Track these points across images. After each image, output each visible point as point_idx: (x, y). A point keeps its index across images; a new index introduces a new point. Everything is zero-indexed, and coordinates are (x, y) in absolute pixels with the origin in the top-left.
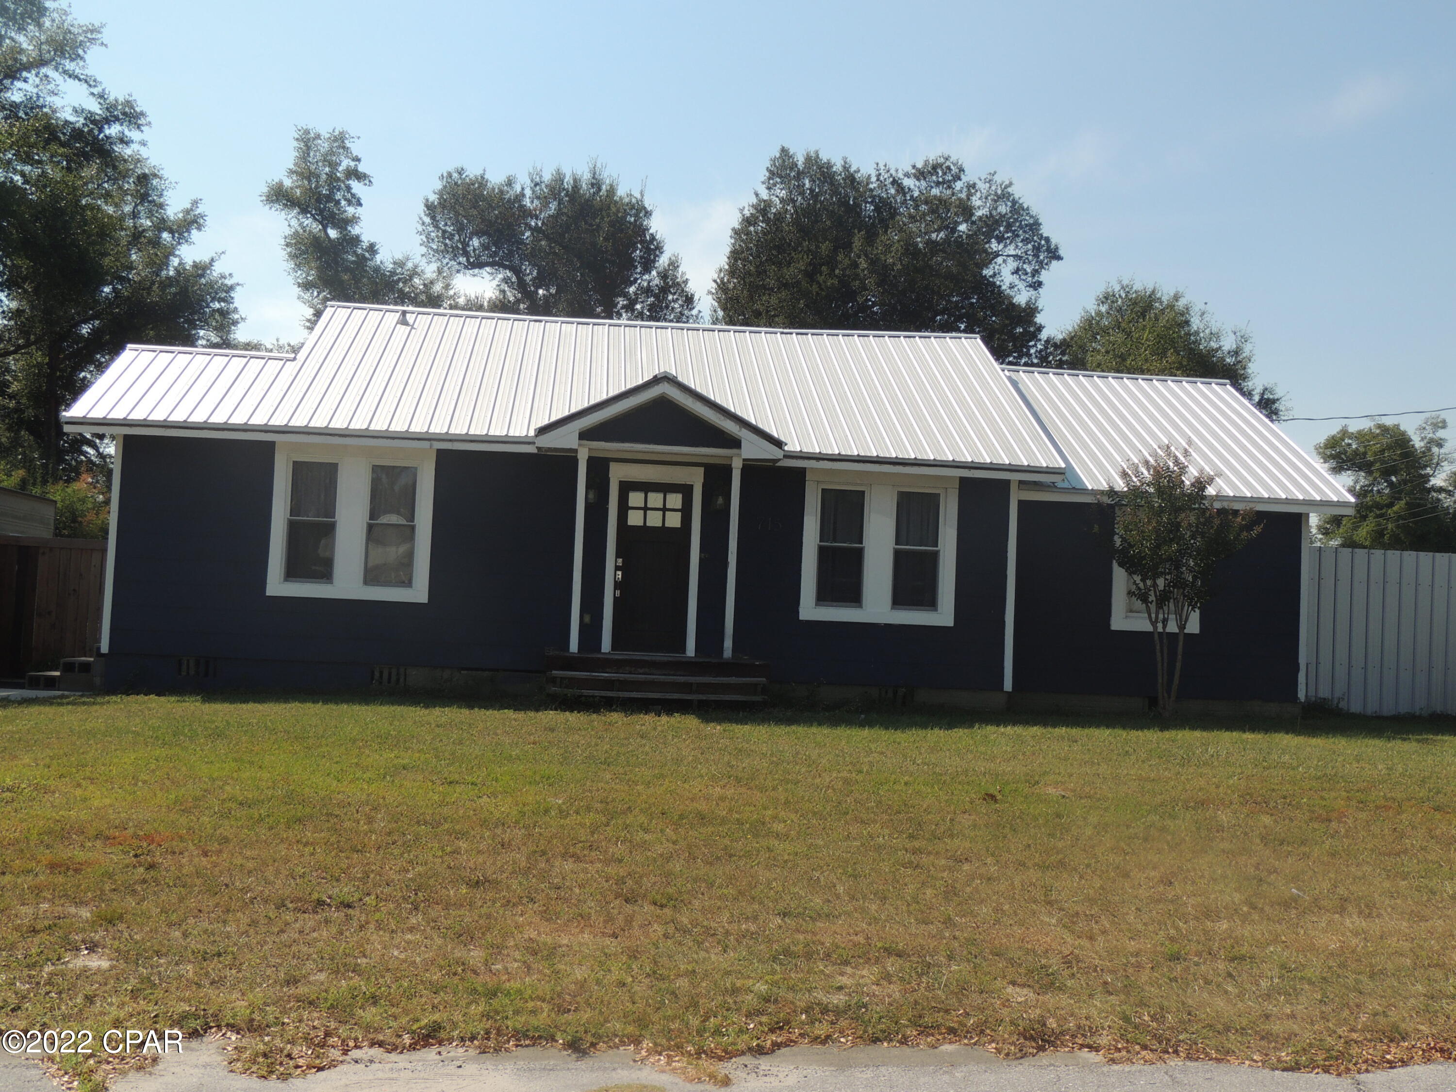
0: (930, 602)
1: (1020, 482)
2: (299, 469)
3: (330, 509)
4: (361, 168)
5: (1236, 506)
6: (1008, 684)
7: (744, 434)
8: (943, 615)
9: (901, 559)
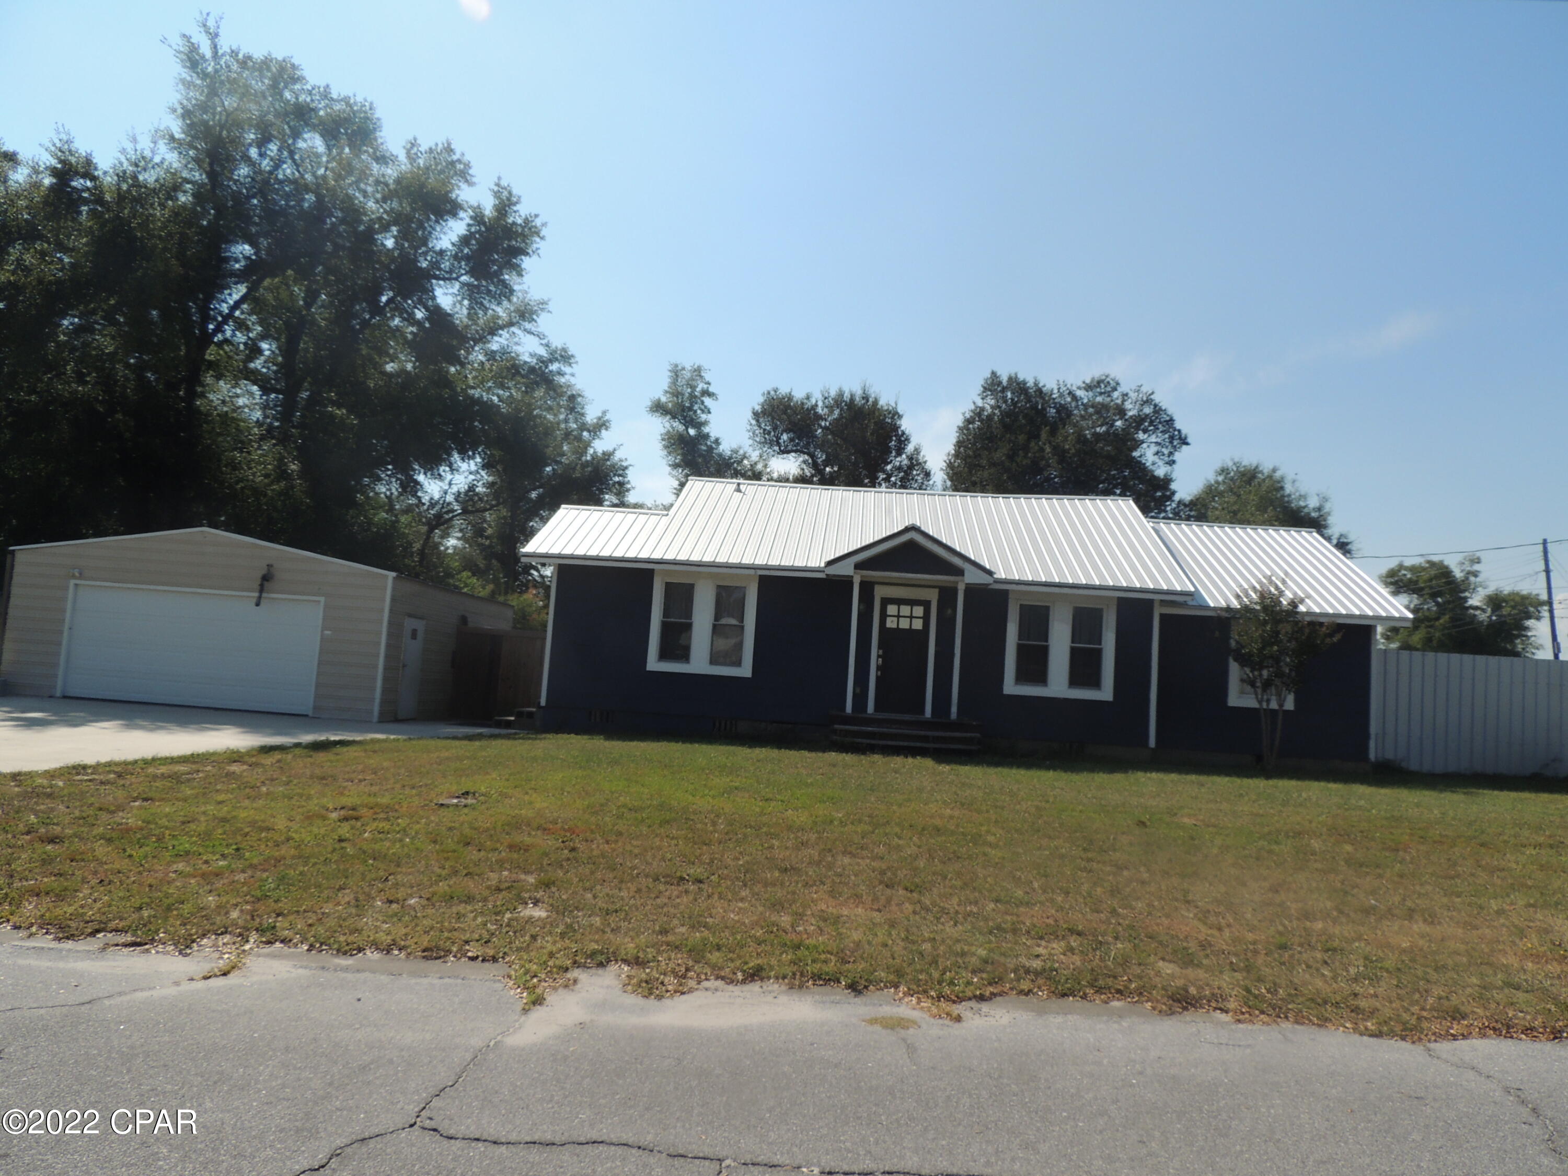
0: (1095, 683)
1: (1162, 601)
2: (670, 588)
3: (689, 614)
4: (711, 390)
5: (1322, 620)
6: (1152, 742)
7: (967, 567)
8: (1106, 693)
9: (1075, 653)
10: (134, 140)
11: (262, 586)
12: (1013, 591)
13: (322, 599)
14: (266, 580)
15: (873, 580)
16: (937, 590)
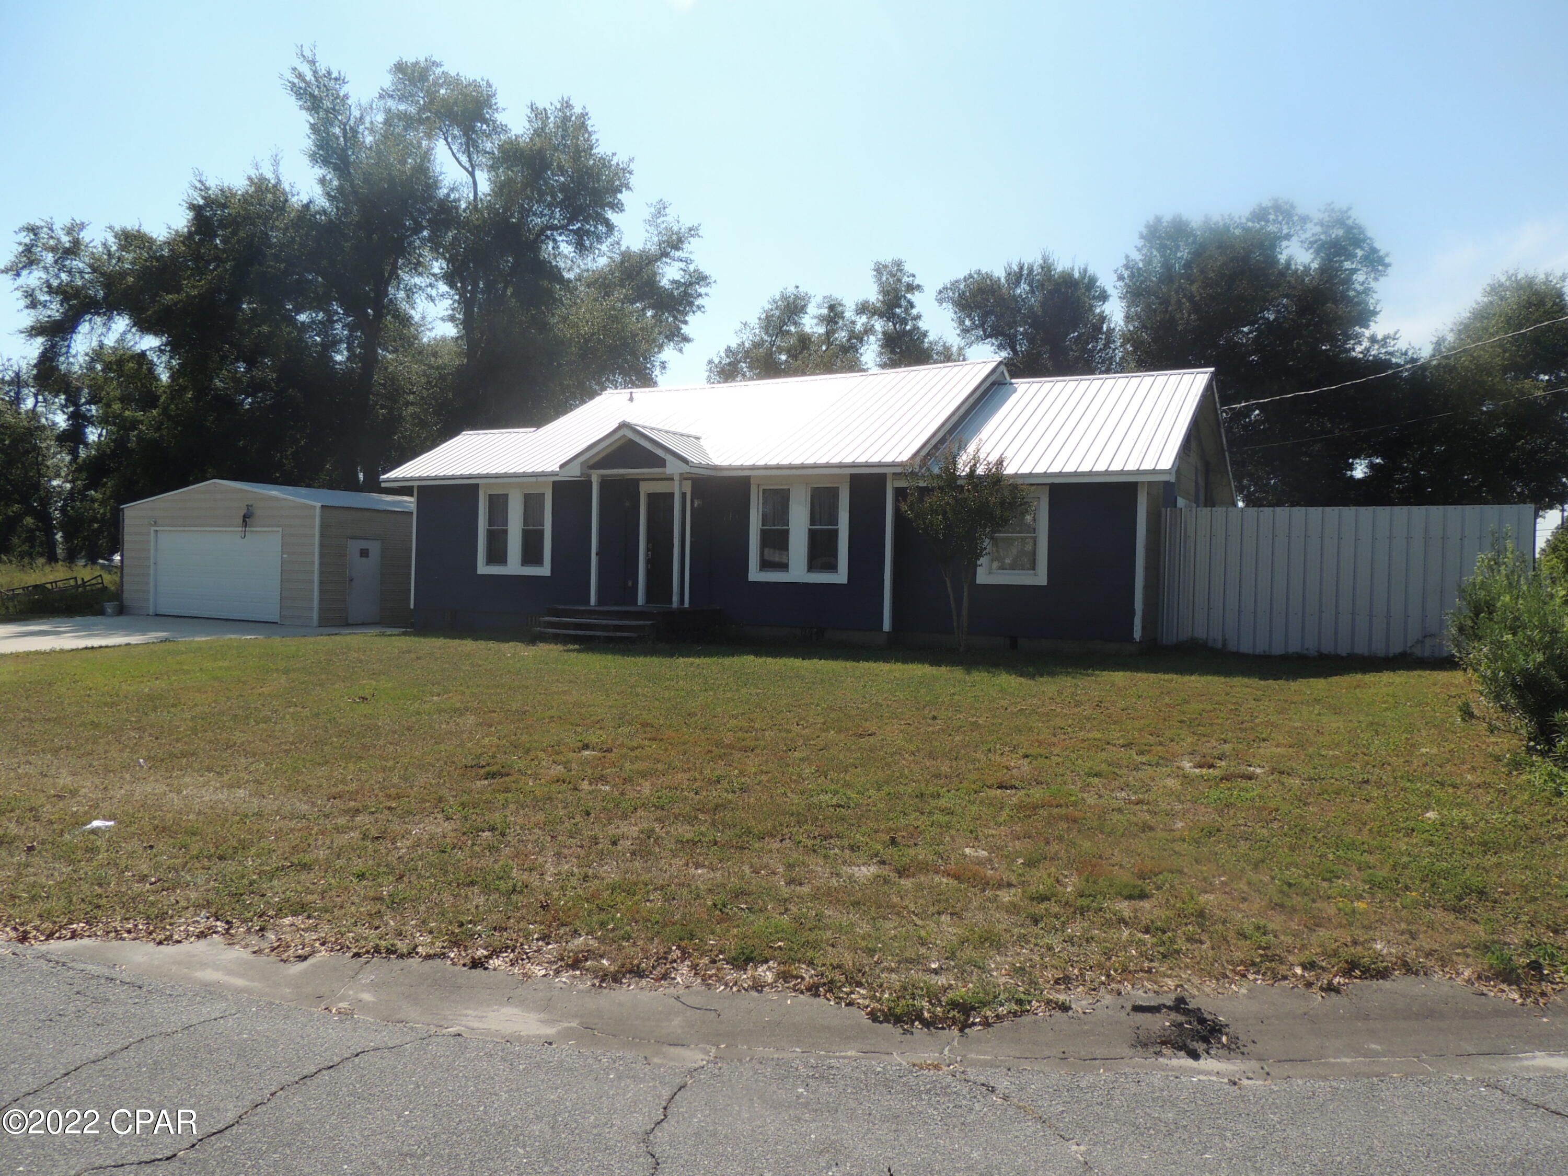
0: (832, 567)
1: (892, 474)
2: (492, 499)
3: (506, 521)
6: (887, 626)
7: (668, 457)
8: (840, 576)
9: (814, 536)
10: (257, 167)
11: (244, 521)
12: (755, 476)
13: (280, 529)
14: (247, 518)
15: (637, 477)
16: (690, 482)
